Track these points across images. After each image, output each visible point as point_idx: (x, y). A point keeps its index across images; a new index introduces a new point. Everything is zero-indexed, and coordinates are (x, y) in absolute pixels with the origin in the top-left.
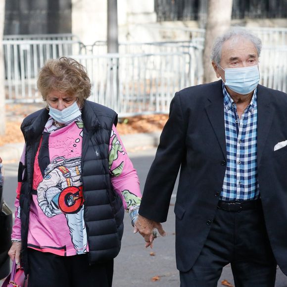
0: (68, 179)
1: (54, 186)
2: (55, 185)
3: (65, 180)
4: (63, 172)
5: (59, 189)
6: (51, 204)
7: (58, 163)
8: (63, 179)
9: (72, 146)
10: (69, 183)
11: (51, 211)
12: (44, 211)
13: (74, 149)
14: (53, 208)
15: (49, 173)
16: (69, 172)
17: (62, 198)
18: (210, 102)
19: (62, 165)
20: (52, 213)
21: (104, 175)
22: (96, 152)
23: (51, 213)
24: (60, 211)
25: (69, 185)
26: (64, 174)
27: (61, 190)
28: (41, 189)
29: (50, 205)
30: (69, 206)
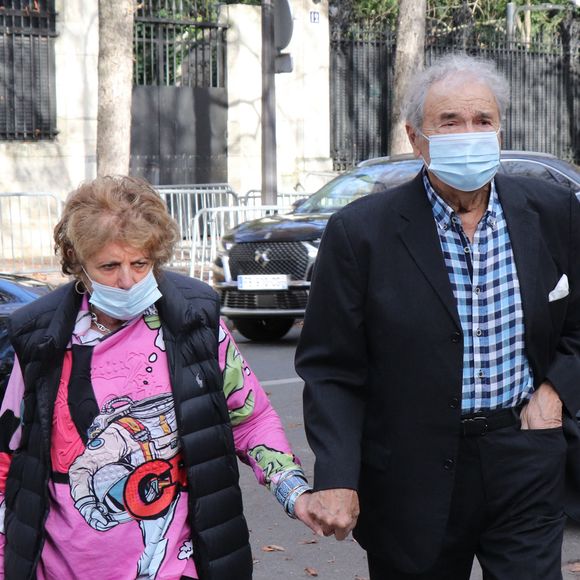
0: (145, 445)
1: (114, 463)
2: (117, 460)
3: (138, 447)
4: (130, 430)
5: (127, 468)
6: (105, 503)
7: (117, 411)
8: (133, 445)
9: (142, 371)
10: (148, 453)
11: (105, 517)
12: (87, 518)
13: (149, 377)
14: (110, 510)
15: (99, 434)
16: (145, 428)
17: (134, 486)
18: (407, 220)
19: (126, 416)
20: (108, 521)
21: (219, 426)
22: (197, 379)
23: (105, 522)
24: (126, 516)
25: (149, 458)
26: (133, 435)
27: (129, 469)
28: (79, 471)
29: (103, 506)
30: (147, 503)
